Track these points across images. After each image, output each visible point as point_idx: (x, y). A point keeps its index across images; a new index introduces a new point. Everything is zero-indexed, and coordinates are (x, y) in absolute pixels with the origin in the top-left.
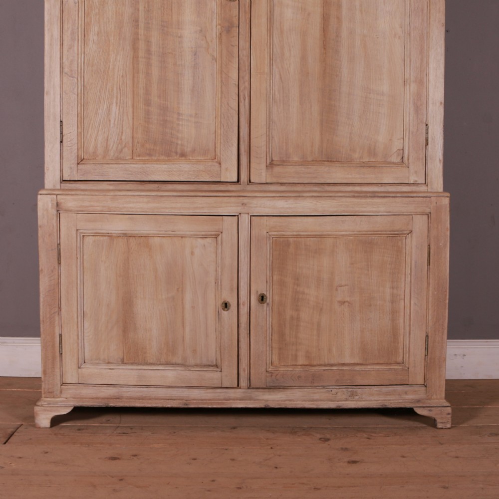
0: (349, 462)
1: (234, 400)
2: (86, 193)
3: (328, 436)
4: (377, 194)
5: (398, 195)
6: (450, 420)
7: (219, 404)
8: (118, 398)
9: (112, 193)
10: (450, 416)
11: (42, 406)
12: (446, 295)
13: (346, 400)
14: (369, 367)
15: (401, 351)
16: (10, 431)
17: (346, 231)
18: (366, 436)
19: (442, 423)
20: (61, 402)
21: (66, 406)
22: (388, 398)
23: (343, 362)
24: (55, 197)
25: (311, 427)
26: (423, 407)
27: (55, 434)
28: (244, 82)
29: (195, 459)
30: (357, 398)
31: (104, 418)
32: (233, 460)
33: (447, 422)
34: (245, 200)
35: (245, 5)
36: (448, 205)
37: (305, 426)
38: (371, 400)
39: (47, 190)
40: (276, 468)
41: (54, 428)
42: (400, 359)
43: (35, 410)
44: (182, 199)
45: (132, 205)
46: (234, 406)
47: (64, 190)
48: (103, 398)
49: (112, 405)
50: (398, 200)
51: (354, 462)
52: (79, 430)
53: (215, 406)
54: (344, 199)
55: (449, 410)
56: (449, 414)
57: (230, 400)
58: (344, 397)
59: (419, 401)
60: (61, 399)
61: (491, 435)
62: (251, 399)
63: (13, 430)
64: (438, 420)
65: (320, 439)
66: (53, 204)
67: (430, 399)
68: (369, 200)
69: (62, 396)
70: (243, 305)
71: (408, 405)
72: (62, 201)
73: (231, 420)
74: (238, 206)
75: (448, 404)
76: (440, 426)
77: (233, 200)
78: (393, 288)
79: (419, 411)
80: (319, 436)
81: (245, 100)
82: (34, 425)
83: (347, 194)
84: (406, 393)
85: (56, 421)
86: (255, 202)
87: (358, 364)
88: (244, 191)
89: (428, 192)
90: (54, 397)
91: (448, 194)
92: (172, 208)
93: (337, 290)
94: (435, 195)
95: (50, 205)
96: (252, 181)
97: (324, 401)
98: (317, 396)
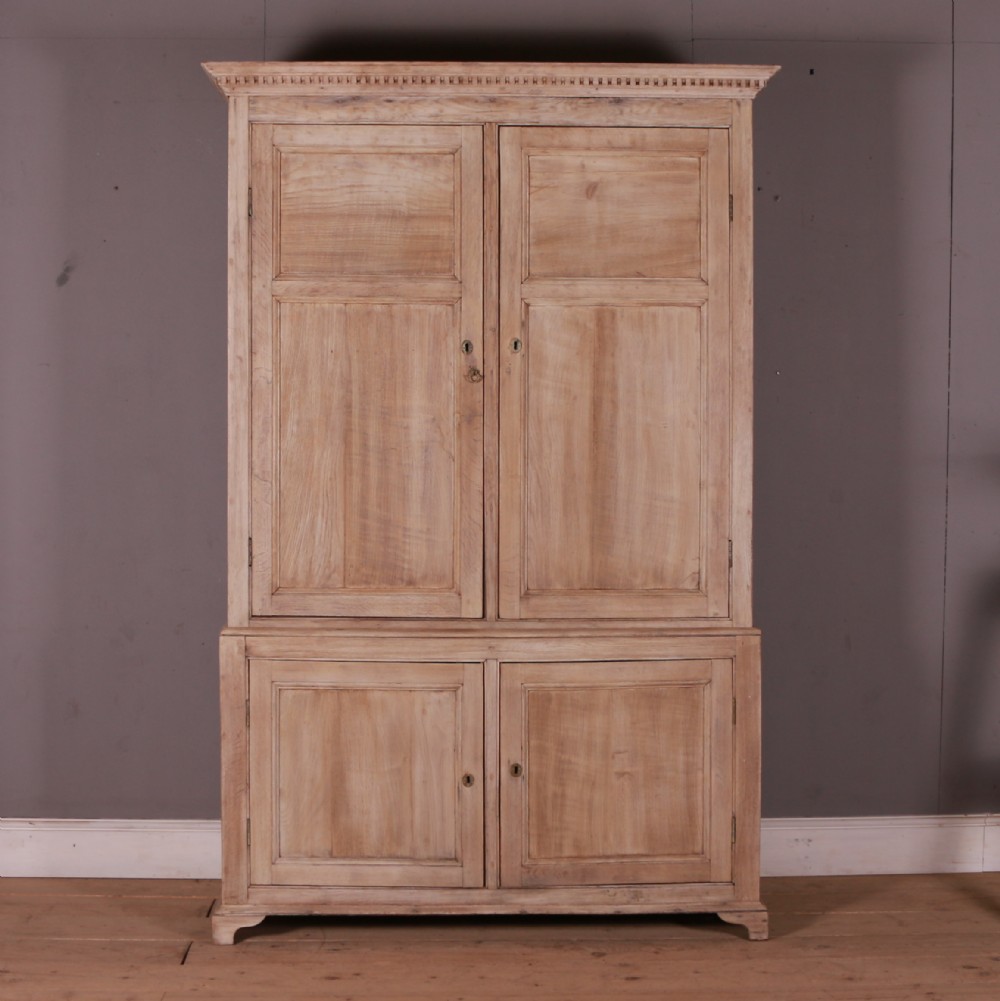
0: (627, 979)
1: (478, 904)
2: (285, 633)
3: (604, 950)
4: (665, 633)
5: (693, 633)
6: (766, 929)
7: (458, 909)
8: (325, 904)
9: (318, 634)
10: (766, 924)
11: (223, 915)
12: (757, 764)
13: (628, 903)
14: (658, 859)
15: (699, 837)
16: (182, 949)
17: (625, 681)
18: (653, 949)
19: (756, 932)
20: (248, 910)
21: (255, 916)
22: (684, 900)
23: (623, 853)
24: (243, 638)
25: (582, 941)
26: (731, 912)
27: (244, 952)
28: (491, 488)
29: (434, 978)
30: (642, 900)
31: (301, 933)
32: (482, 978)
33: (763, 932)
34: (493, 643)
35: (491, 388)
36: (759, 646)
37: (575, 939)
38: (661, 904)
39: (232, 628)
40: (537, 985)
41: (238, 945)
42: (698, 849)
43: (213, 921)
44: (411, 641)
45: (343, 649)
46: (479, 912)
47: (254, 629)
48: (306, 904)
49: (317, 912)
50: (692, 639)
51: (634, 979)
52: (273, 946)
53: (454, 913)
54: (622, 640)
55: (765, 915)
56: (764, 921)
57: (474, 904)
58: (625, 899)
59: (724, 904)
60: (248, 906)
61: (820, 947)
62: (501, 902)
63: (186, 949)
64: (751, 930)
65: (593, 954)
66: (240, 648)
67: (740, 901)
68: (654, 641)
69: (250, 901)
70: (491, 778)
71: (710, 910)
72: (253, 644)
73: (475, 933)
74: (483, 650)
75: (763, 908)
76: (753, 936)
77: (476, 642)
78: (687, 754)
79: (725, 917)
80: (591, 950)
81: (491, 511)
82: (212, 942)
83: (626, 633)
84: (707, 893)
85: (241, 935)
86: (505, 644)
87: (642, 856)
88: (492, 630)
89: (732, 628)
90: (238, 904)
91: (759, 632)
92: (398, 653)
93: (613, 757)
94: (741, 632)
95: (236, 649)
96: (502, 616)
97: (597, 904)
98: (588, 899)
